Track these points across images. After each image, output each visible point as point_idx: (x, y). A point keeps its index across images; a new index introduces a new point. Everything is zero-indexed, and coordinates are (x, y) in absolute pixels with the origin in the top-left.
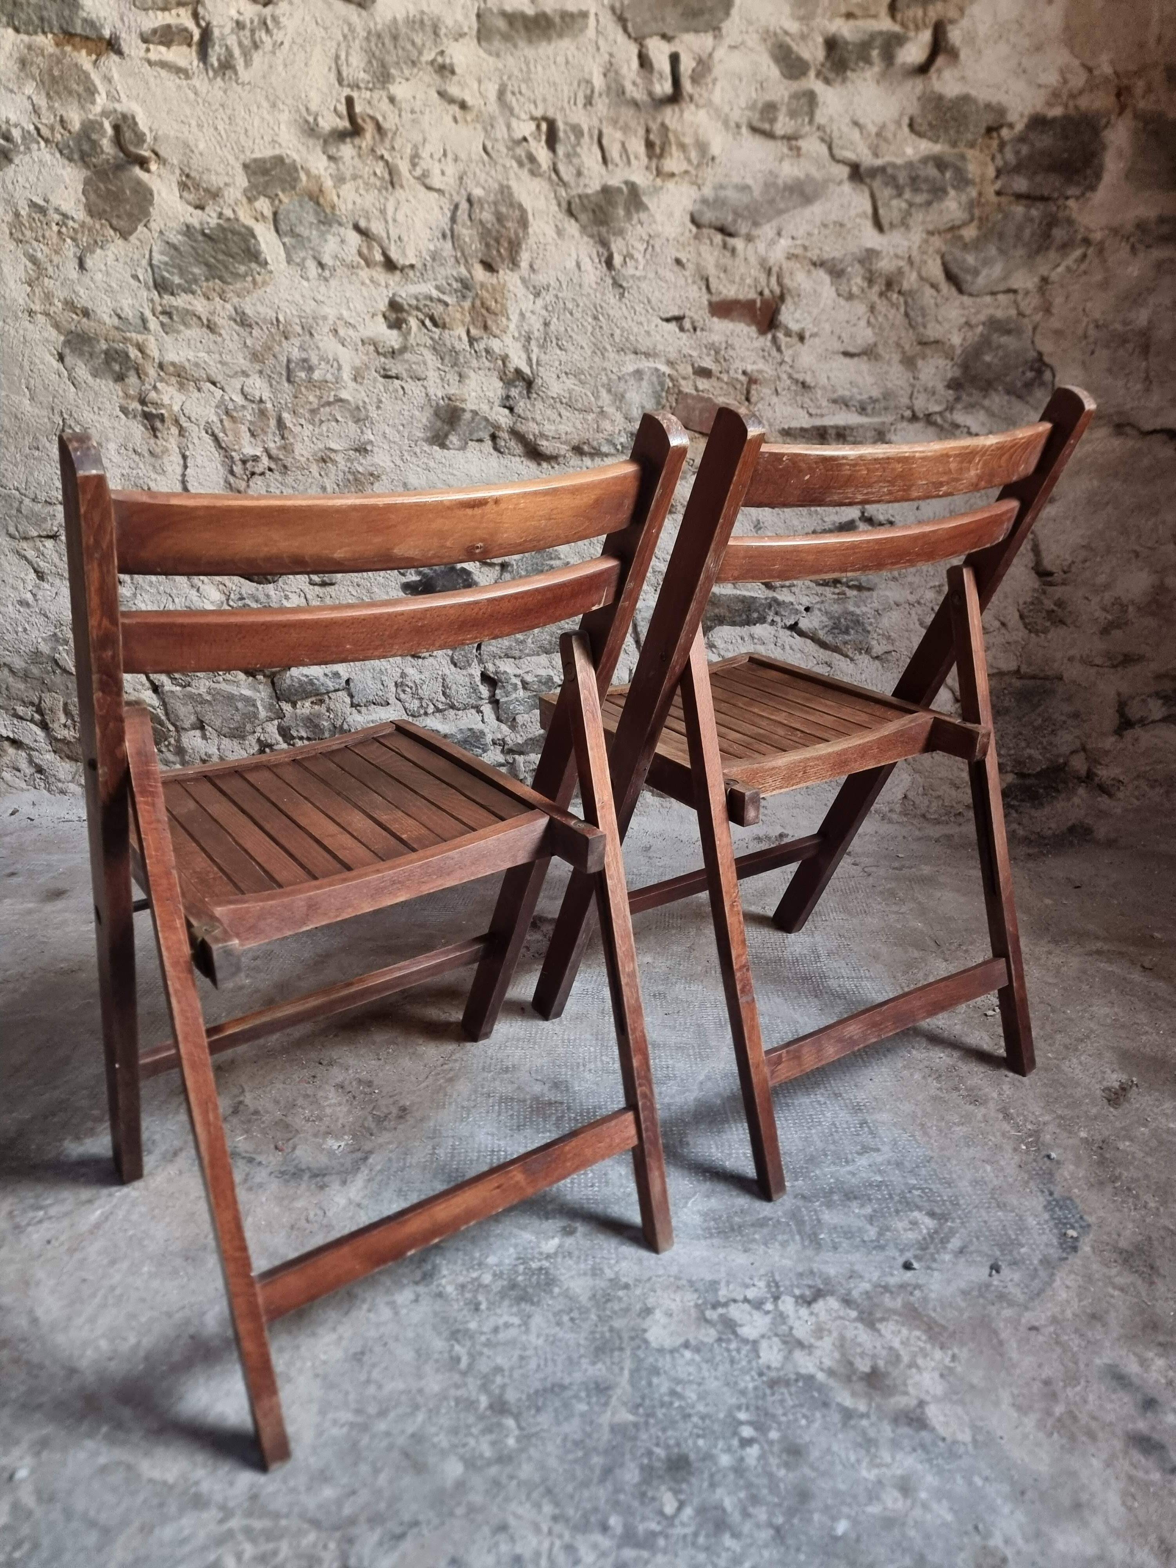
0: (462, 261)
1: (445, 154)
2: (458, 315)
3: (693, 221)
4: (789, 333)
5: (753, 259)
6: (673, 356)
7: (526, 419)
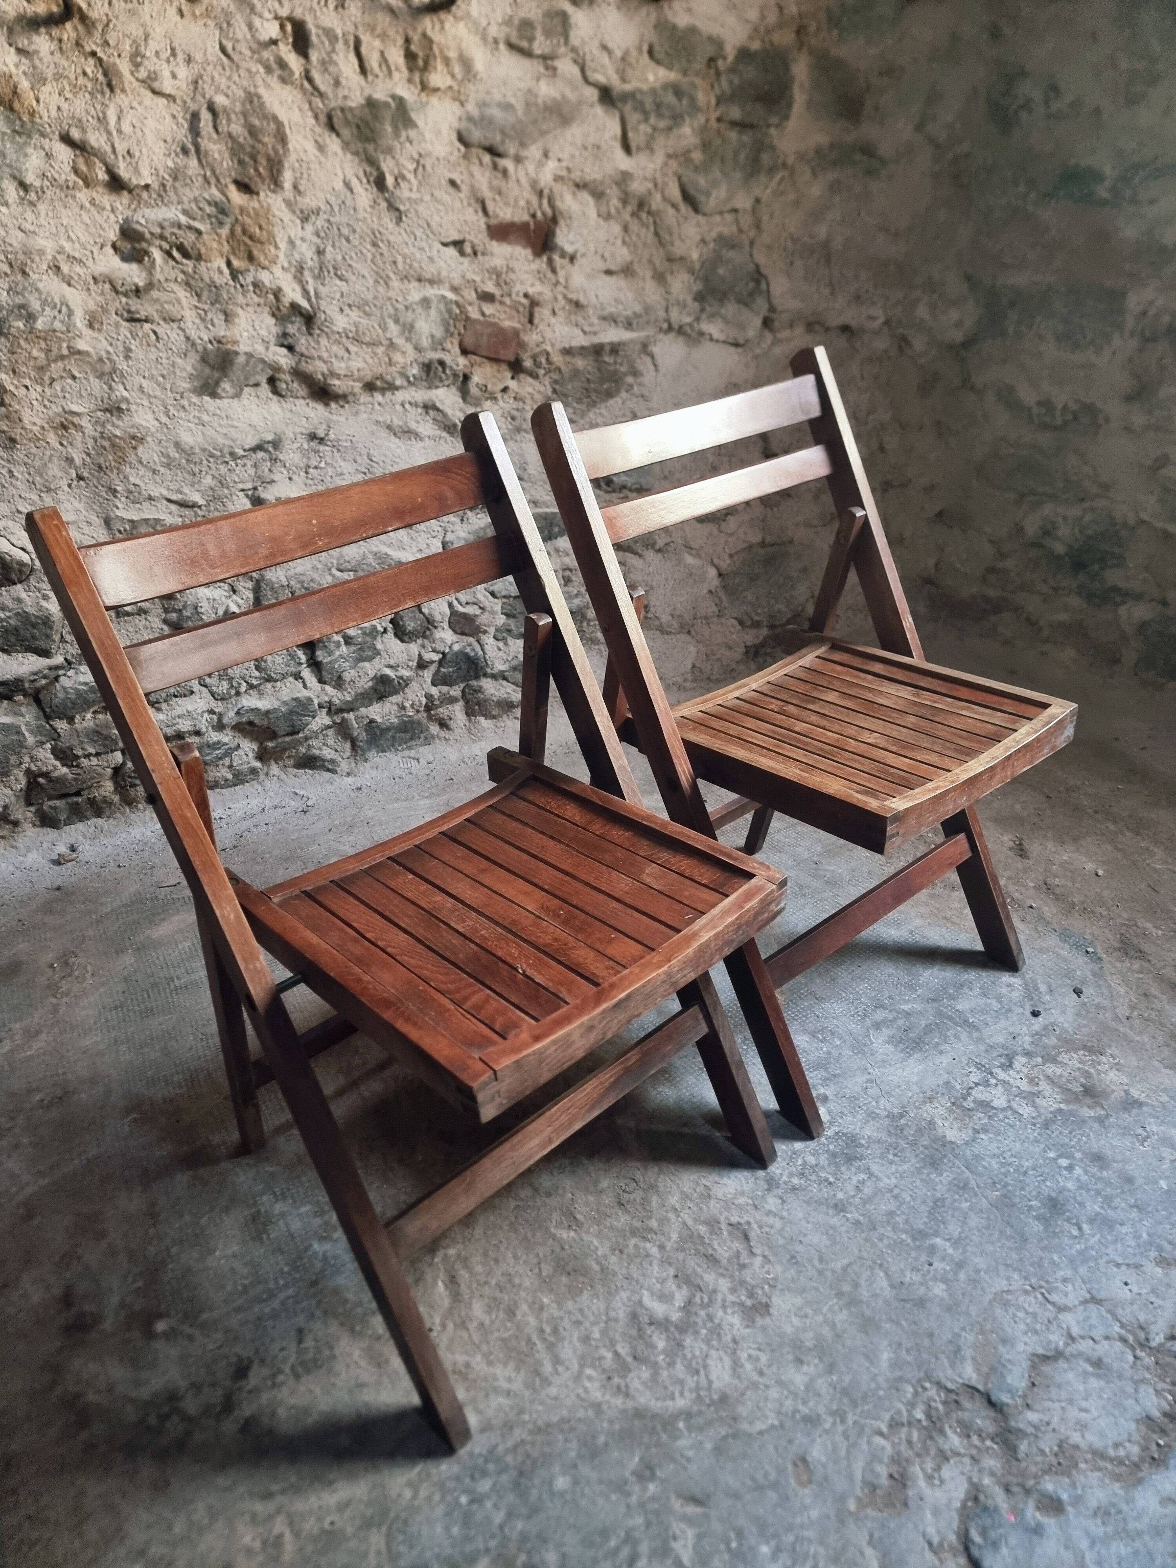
0: (213, 181)
1: (174, 54)
2: (215, 245)
3: (461, 139)
4: (563, 255)
5: (524, 181)
6: (457, 282)
7: (311, 358)
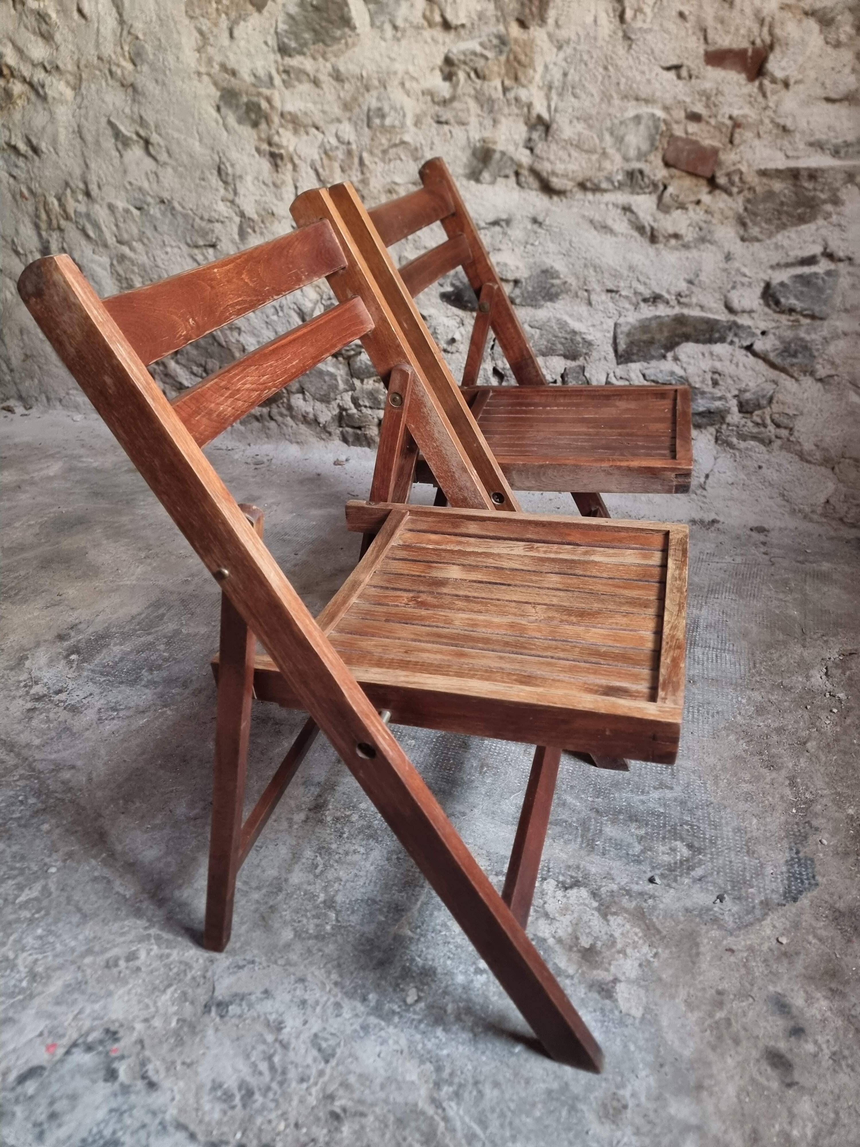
0: (501, 20)
2: (496, 69)
4: (774, 81)
5: (748, 11)
6: (669, 102)
7: (542, 159)
